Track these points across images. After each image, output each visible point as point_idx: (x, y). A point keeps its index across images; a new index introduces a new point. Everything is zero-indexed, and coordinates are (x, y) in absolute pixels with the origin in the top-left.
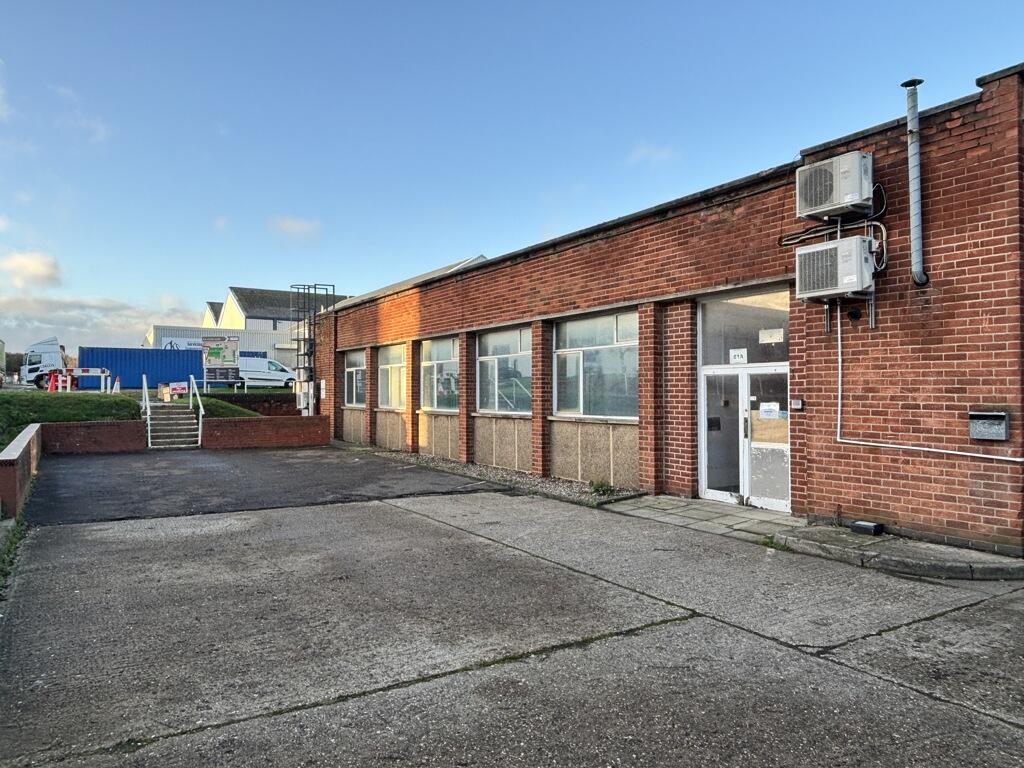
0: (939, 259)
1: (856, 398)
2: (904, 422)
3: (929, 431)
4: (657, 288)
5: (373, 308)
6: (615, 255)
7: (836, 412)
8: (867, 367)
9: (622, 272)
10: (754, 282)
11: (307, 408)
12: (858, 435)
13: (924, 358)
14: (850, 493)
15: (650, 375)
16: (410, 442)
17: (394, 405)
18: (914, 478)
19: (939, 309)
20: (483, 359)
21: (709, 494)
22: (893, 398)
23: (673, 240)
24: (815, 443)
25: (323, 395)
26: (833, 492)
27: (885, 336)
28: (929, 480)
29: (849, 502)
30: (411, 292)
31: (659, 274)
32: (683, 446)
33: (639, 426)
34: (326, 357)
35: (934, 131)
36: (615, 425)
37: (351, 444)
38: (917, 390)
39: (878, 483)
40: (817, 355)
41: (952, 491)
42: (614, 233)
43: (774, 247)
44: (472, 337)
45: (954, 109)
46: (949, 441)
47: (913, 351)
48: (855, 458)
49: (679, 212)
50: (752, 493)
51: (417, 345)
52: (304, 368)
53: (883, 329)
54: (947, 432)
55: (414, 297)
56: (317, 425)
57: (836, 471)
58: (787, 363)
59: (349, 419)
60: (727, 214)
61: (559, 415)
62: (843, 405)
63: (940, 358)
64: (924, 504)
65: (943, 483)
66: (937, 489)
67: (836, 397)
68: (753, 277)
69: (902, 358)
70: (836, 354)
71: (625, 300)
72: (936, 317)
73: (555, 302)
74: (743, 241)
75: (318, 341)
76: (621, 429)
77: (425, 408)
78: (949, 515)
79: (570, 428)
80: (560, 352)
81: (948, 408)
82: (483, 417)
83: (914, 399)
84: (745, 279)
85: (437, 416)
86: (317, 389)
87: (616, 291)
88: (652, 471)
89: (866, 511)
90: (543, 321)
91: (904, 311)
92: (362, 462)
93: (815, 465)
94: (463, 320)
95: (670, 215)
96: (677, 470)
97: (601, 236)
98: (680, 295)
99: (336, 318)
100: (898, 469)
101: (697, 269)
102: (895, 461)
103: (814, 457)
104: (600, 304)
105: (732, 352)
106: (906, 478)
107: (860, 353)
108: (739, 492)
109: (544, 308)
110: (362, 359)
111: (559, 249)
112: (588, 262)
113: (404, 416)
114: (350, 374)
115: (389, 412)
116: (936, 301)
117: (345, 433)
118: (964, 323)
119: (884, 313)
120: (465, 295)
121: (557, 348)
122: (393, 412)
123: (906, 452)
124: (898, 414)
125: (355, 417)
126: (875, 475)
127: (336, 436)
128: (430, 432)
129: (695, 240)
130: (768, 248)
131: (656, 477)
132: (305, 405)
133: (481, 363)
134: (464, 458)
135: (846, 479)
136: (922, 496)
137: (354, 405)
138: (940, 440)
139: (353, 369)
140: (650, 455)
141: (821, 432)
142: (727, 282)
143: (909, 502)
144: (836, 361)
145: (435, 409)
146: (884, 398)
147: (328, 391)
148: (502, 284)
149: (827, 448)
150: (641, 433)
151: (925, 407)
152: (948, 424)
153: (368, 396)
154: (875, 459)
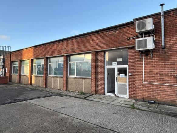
0: (168, 43)
1: (147, 73)
2: (159, 78)
3: (166, 80)
4: (96, 48)
5: (21, 52)
6: (85, 41)
7: (142, 76)
8: (150, 66)
9: (87, 45)
10: (121, 47)
11: (2, 75)
12: (148, 81)
13: (164, 64)
14: (146, 94)
15: (94, 68)
16: (30, 83)
17: (25, 74)
18: (162, 91)
19: (168, 54)
20: (50, 64)
21: (107, 94)
22: (157, 73)
23: (100, 38)
24: (137, 83)
25: (6, 71)
26: (142, 94)
27: (155, 59)
28: (166, 91)
29: (146, 96)
30: (31, 48)
31: (97, 45)
32: (102, 83)
33: (91, 79)
34: (8, 63)
35: (166, 15)
36: (84, 79)
37: (14, 83)
38: (163, 71)
39: (153, 92)
40: (137, 63)
41: (172, 93)
42: (85, 36)
43: (126, 40)
44: (47, 58)
45: (172, 11)
46: (171, 82)
47: (162, 63)
48: (147, 86)
49: (102, 32)
50: (118, 93)
51: (32, 60)
52: (2, 65)
53: (154, 58)
54: (170, 81)
55: (32, 49)
56: (5, 79)
57: (142, 89)
58: (128, 65)
59: (13, 77)
60: (114, 33)
61: (69, 76)
62: (144, 75)
63: (168, 64)
64: (165, 97)
65: (169, 92)
66: (168, 93)
67: (143, 73)
68: (120, 46)
69: (159, 64)
70: (143, 63)
71: (88, 51)
72: (167, 55)
73: (70, 51)
74: (118, 39)
75: (6, 59)
76: (86, 80)
77: (34, 75)
78: (171, 99)
79: (73, 79)
80: (70, 62)
81: (170, 75)
82: (50, 77)
83: (162, 73)
84: (118, 47)
85: (37, 76)
86: (5, 70)
87: (85, 49)
88: (94, 89)
89: (150, 98)
90: (67, 55)
91: (159, 54)
92: (18, 88)
93: (137, 88)
94: (45, 55)
95: (100, 32)
96: (100, 89)
97: (82, 36)
98: (102, 50)
99: (11, 54)
100: (158, 89)
101: (106, 44)
102: (157, 87)
103: (137, 86)
104: (82, 52)
105: (113, 63)
106: (160, 91)
107: (148, 63)
108: (115, 93)
109: (67, 52)
110: (17, 64)
111: (71, 39)
112: (78, 42)
113: (28, 77)
114: (14, 67)
115: (24, 76)
116: (167, 52)
117: (12, 80)
118: (174, 57)
119: (154, 54)
120: (46, 49)
121: (69, 61)
122: (25, 76)
123: (160, 85)
124: (158, 77)
125: (15, 76)
126: (152, 90)
127: (10, 81)
128: (35, 80)
129: (106, 38)
130: (124, 40)
131: (95, 90)
132: (2, 74)
133: (49, 65)
134: (44, 86)
135: (145, 91)
136: (164, 95)
137: (15, 74)
138: (169, 82)
139: (15, 66)
140: (94, 85)
141: (138, 80)
142: (114, 47)
143: (161, 96)
144: (143, 65)
145: (37, 75)
146: (155, 73)
147: (8, 71)
148: (56, 47)
149: (140, 84)
150: (92, 80)
151: (165, 75)
152: (171, 79)
153: (19, 72)
154: (152, 87)
